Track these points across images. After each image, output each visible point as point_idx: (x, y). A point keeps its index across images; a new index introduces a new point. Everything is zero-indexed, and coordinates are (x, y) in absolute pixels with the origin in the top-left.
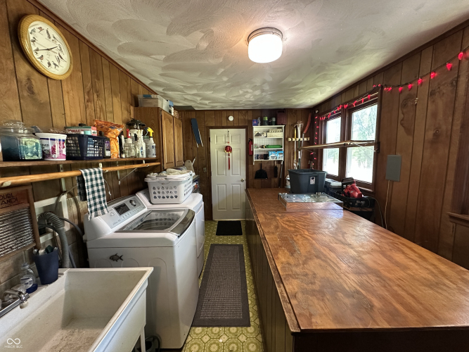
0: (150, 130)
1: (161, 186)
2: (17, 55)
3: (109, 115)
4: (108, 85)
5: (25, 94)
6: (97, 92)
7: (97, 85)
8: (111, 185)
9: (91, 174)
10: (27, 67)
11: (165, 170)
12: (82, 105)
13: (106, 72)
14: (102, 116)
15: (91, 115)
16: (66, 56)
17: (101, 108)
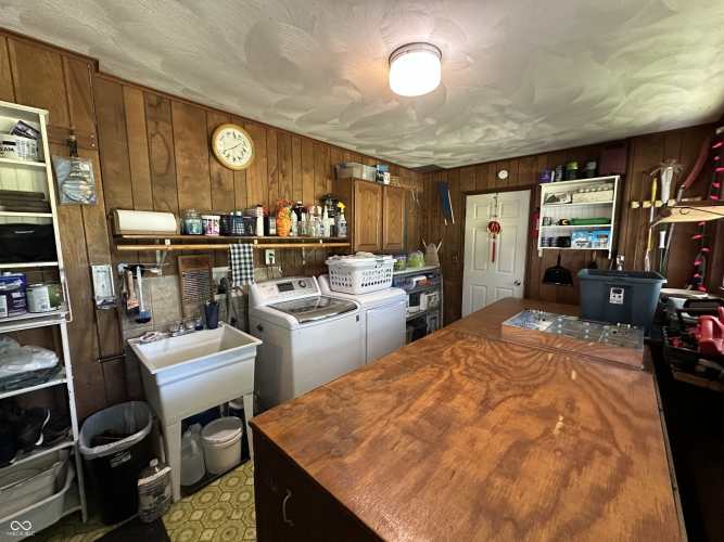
0: (341, 205)
1: (337, 270)
2: (212, 159)
3: (296, 193)
4: (297, 161)
5: (216, 186)
6: (282, 172)
7: (284, 166)
8: (292, 263)
9: (239, 248)
10: (218, 165)
11: (355, 254)
12: (265, 187)
13: (296, 150)
14: (287, 196)
15: (273, 195)
16: (249, 149)
17: (287, 188)
